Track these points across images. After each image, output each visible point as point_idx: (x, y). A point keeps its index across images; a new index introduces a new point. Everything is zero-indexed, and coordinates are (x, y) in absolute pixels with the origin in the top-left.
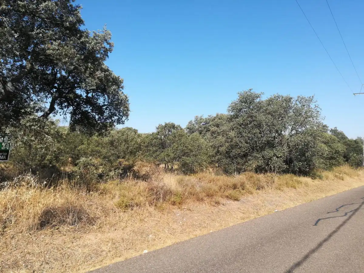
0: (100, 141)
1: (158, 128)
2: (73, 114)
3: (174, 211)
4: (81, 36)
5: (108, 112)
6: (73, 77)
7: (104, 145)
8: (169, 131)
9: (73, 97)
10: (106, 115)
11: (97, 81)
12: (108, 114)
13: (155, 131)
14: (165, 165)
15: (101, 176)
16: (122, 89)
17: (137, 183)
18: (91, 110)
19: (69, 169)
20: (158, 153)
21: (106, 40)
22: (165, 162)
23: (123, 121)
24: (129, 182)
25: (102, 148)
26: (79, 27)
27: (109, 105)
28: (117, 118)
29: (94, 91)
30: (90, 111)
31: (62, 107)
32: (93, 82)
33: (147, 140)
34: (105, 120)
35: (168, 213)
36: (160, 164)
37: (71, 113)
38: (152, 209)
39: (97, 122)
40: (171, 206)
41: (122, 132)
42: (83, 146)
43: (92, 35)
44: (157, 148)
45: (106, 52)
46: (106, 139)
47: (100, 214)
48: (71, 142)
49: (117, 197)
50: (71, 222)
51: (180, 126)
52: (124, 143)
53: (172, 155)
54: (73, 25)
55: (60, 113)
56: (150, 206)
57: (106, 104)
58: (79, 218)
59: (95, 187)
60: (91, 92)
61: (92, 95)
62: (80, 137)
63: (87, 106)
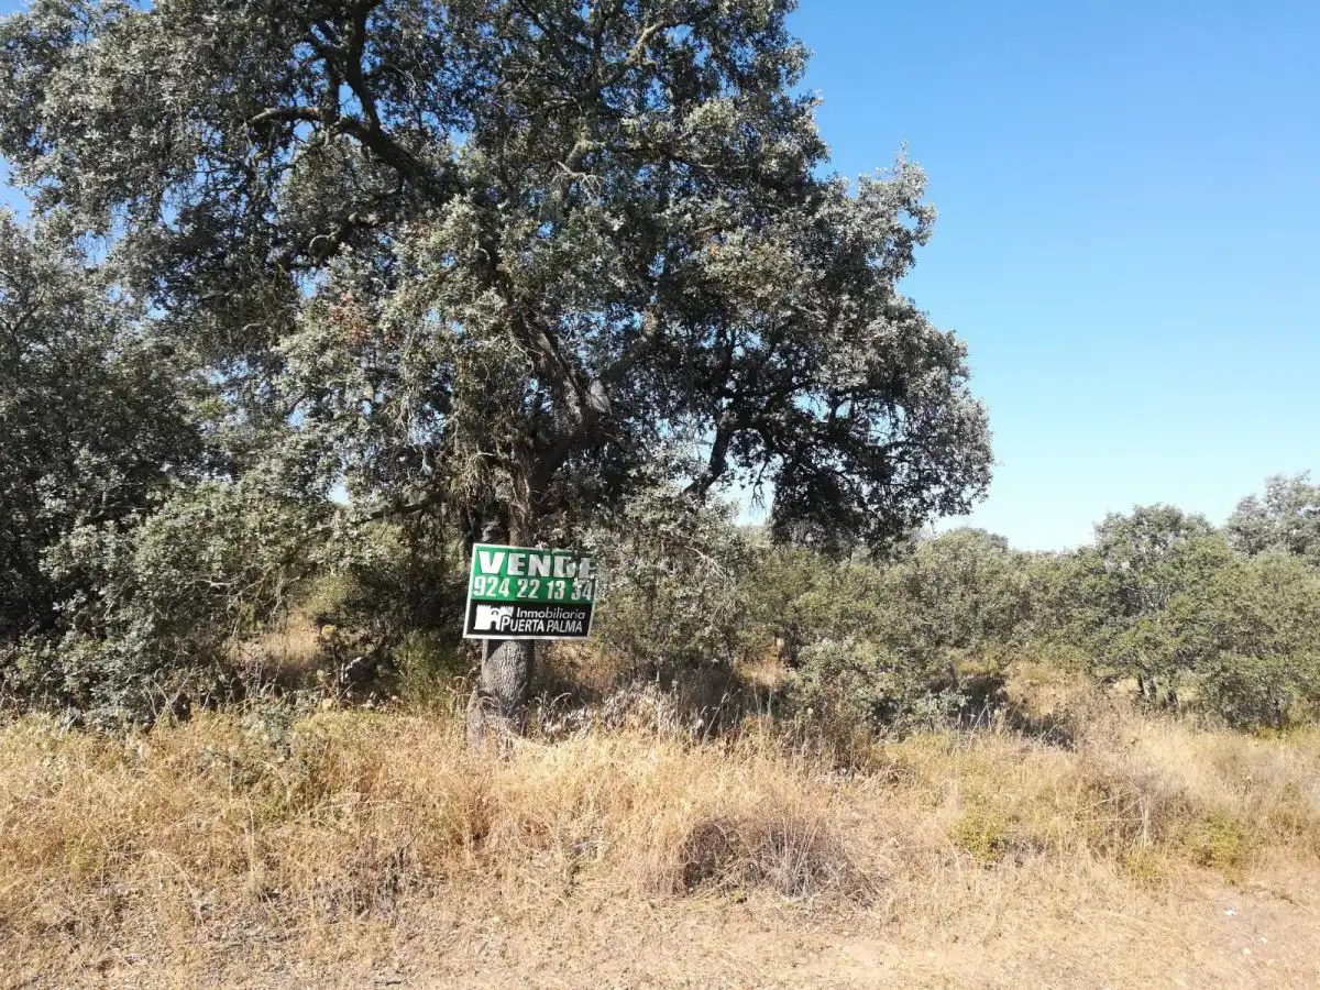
0: (873, 580)
1: (1102, 531)
2: (784, 480)
3: (1210, 892)
4: (817, 201)
5: (906, 471)
6: (784, 353)
7: (886, 593)
8: (1155, 541)
9: (787, 421)
10: (899, 481)
11: (872, 354)
12: (908, 476)
13: (1091, 541)
14: (1141, 685)
15: (883, 711)
16: (962, 379)
17: (1026, 750)
18: (844, 464)
19: (769, 674)
20: (1106, 631)
21: (906, 201)
22: (1136, 671)
23: (965, 501)
24: (995, 745)
25: (877, 604)
26: (811, 170)
27: (909, 444)
28: (943, 490)
29: (859, 393)
30: (840, 468)
31: (748, 458)
32: (855, 363)
33: (1059, 580)
34: (895, 500)
35: (1183, 899)
36: (1116, 677)
37: (776, 478)
38: (1104, 871)
39: (866, 510)
40: (1191, 870)
41: (952, 547)
42: (810, 596)
43: (853, 193)
44: (1100, 612)
45: (904, 245)
46: (896, 573)
47: (890, 862)
48: (774, 580)
49: (951, 801)
50: (786, 881)
51: (1207, 519)
52: (959, 589)
53: (1172, 645)
54: (791, 164)
55: (741, 478)
56: (1095, 856)
57: (899, 440)
58: (814, 870)
59: (867, 755)
60: (847, 399)
61: (852, 410)
62: (802, 564)
63: (831, 451)
